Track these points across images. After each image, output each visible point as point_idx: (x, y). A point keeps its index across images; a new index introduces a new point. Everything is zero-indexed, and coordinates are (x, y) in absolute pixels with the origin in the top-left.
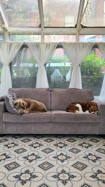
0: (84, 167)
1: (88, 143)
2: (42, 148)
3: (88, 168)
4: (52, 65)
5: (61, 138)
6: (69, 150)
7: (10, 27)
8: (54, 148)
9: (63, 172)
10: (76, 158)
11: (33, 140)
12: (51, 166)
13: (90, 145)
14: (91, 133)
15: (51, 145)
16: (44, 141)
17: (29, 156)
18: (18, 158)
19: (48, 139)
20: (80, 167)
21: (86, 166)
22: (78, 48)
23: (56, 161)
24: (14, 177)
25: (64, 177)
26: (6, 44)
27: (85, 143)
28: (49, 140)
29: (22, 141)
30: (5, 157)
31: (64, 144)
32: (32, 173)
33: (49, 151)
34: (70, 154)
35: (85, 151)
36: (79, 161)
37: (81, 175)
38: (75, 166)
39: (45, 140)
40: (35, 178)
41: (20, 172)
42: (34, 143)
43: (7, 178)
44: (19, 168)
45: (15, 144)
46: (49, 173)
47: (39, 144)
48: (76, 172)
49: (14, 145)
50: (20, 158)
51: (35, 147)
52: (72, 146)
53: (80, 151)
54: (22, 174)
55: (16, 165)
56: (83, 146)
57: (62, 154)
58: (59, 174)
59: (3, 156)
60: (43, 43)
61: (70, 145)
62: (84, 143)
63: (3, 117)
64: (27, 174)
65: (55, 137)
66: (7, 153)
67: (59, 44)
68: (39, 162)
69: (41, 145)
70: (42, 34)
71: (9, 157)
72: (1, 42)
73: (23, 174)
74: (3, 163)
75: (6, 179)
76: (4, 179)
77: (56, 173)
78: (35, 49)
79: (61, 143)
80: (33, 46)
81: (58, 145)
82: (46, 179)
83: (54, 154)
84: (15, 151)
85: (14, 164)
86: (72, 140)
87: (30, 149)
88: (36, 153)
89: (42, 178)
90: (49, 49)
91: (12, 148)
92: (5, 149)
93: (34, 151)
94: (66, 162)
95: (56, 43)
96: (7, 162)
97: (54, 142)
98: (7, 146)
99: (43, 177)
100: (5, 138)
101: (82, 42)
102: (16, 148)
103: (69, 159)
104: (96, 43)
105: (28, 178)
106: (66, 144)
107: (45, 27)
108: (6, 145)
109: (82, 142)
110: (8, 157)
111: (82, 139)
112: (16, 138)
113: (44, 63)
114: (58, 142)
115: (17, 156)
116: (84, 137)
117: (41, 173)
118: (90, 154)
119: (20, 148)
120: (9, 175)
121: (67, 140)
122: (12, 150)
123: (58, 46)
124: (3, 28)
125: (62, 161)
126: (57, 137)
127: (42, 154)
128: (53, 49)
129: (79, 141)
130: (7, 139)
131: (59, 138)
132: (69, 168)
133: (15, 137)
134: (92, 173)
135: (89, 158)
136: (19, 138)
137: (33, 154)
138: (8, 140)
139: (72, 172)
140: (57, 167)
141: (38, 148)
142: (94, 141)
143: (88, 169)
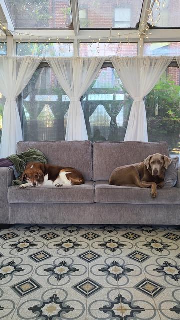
0: (158, 290)
1: (162, 241)
2: (80, 251)
3: (165, 291)
4: (92, 98)
5: (112, 232)
6: (129, 256)
7: (17, 29)
8: (100, 251)
9: (120, 299)
10: (142, 272)
11: (63, 237)
12: (97, 288)
13: (166, 247)
14: (166, 222)
15: (95, 245)
16: (82, 236)
17: (56, 267)
18: (36, 271)
19: (89, 234)
20: (151, 290)
21: (163, 289)
22: (142, 68)
23: (106, 277)
24: (30, 309)
25: (122, 310)
26: (11, 61)
27: (156, 242)
28: (91, 236)
29: (42, 236)
30: (12, 269)
31: (117, 243)
32: (63, 303)
33: (92, 256)
34: (130, 263)
35: (157, 257)
36: (149, 277)
37: (153, 307)
38: (141, 287)
39: (82, 234)
40: (68, 312)
41: (41, 300)
42: (64, 242)
43: (18, 312)
44: (38, 291)
45: (30, 243)
46: (94, 302)
47: (74, 243)
48: (144, 301)
49: (28, 245)
50: (41, 271)
51: (66, 250)
52: (133, 247)
53: (149, 257)
54: (44, 304)
55: (33, 284)
56: (153, 248)
57: (115, 264)
58: (113, 304)
59: (10, 267)
60: (78, 59)
61: (130, 246)
62: (154, 241)
63: (8, 195)
64: (53, 304)
65: (101, 228)
66: (17, 262)
67: (106, 61)
68: (76, 279)
69: (76, 245)
70: (76, 42)
71: (21, 269)
72: (2, 58)
73: (47, 303)
74: (9, 282)
75: (16, 314)
76: (12, 314)
77: (106, 301)
78: (63, 71)
79: (113, 241)
80: (59, 64)
81: (108, 245)
82: (89, 315)
83: (100, 263)
84: (31, 257)
85: (30, 283)
86: (132, 236)
87: (58, 253)
88: (69, 262)
89: (83, 313)
90: (88, 69)
91: (26, 250)
92: (12, 253)
93: (65, 257)
94: (123, 280)
95: (102, 59)
96: (18, 279)
97: (100, 240)
98: (17, 247)
99: (84, 311)
100: (11, 232)
101: (149, 57)
102: (33, 251)
103: (128, 274)
104: (175, 57)
105: (56, 313)
106: (122, 243)
107: (81, 29)
108: (15, 246)
109: (150, 240)
110: (18, 270)
111: (150, 234)
112: (32, 232)
113: (80, 96)
114: (107, 240)
115: (34, 267)
116: (153, 230)
117: (79, 302)
118: (167, 264)
119: (40, 250)
120: (22, 305)
121: (123, 236)
122: (25, 255)
123: (105, 63)
124: (5, 31)
125: (117, 278)
126: (105, 230)
127: (79, 264)
128: (96, 70)
129: (145, 238)
130: (16, 232)
131: (109, 232)
132: (130, 293)
133: (29, 230)
134: (173, 302)
135: (165, 273)
136: (37, 232)
137: (63, 264)
138: (17, 236)
139: (136, 300)
140: (108, 290)
141: (72, 251)
142: (171, 237)
143: (165, 295)
